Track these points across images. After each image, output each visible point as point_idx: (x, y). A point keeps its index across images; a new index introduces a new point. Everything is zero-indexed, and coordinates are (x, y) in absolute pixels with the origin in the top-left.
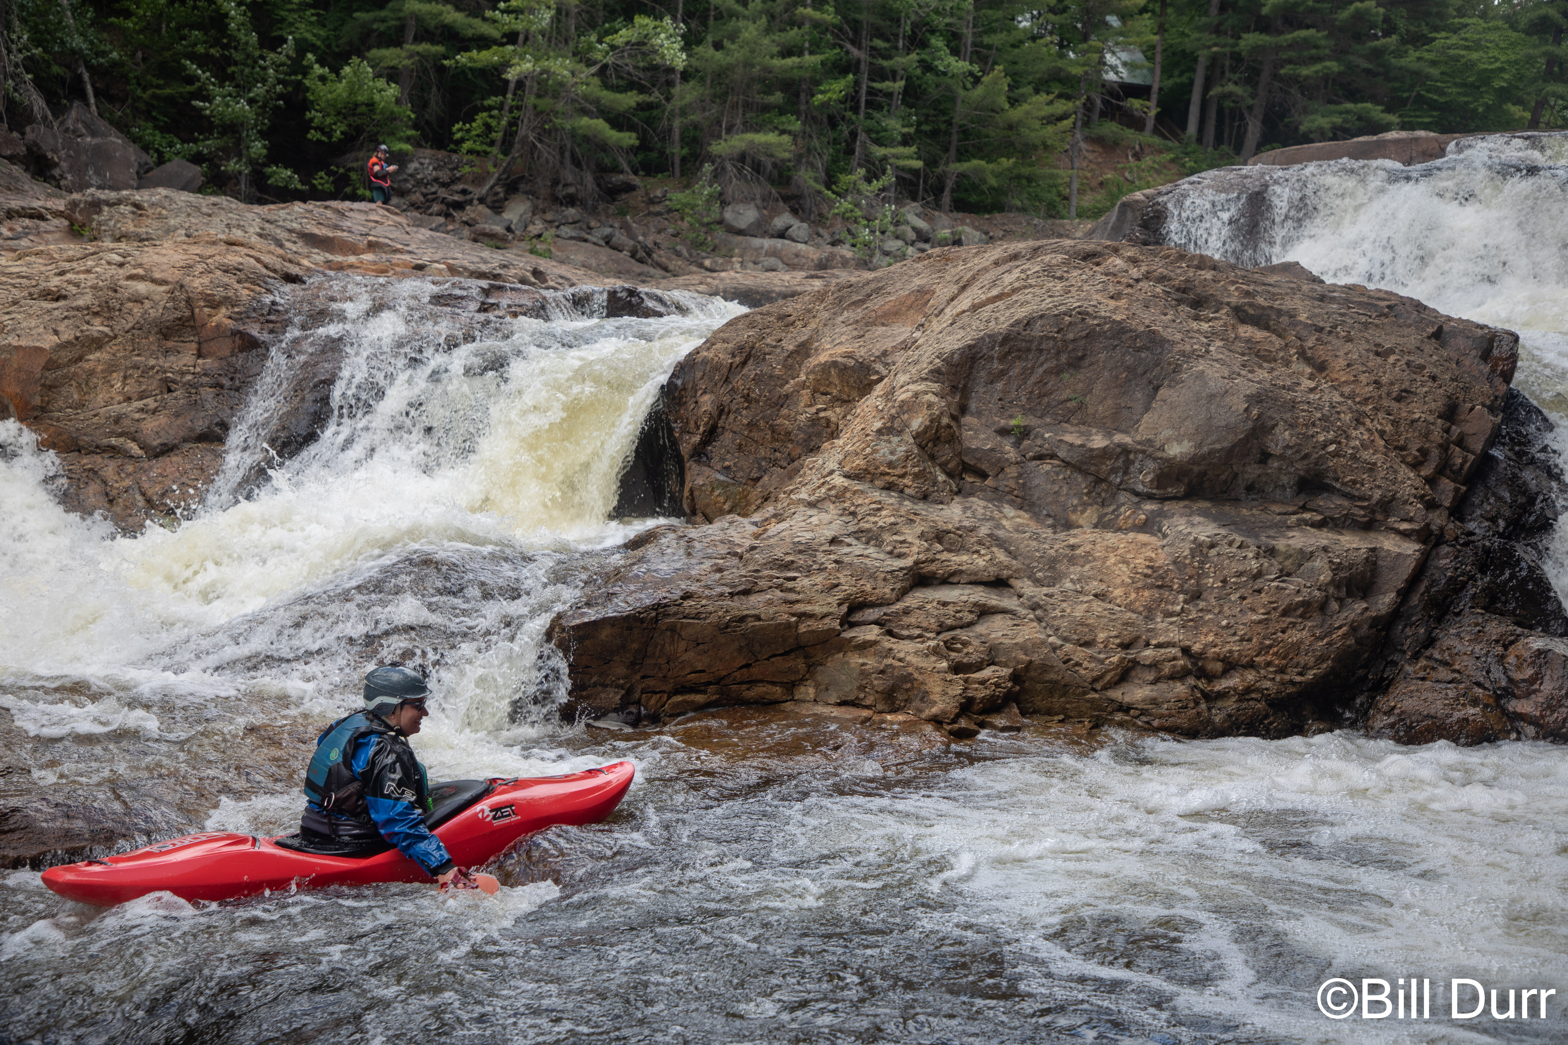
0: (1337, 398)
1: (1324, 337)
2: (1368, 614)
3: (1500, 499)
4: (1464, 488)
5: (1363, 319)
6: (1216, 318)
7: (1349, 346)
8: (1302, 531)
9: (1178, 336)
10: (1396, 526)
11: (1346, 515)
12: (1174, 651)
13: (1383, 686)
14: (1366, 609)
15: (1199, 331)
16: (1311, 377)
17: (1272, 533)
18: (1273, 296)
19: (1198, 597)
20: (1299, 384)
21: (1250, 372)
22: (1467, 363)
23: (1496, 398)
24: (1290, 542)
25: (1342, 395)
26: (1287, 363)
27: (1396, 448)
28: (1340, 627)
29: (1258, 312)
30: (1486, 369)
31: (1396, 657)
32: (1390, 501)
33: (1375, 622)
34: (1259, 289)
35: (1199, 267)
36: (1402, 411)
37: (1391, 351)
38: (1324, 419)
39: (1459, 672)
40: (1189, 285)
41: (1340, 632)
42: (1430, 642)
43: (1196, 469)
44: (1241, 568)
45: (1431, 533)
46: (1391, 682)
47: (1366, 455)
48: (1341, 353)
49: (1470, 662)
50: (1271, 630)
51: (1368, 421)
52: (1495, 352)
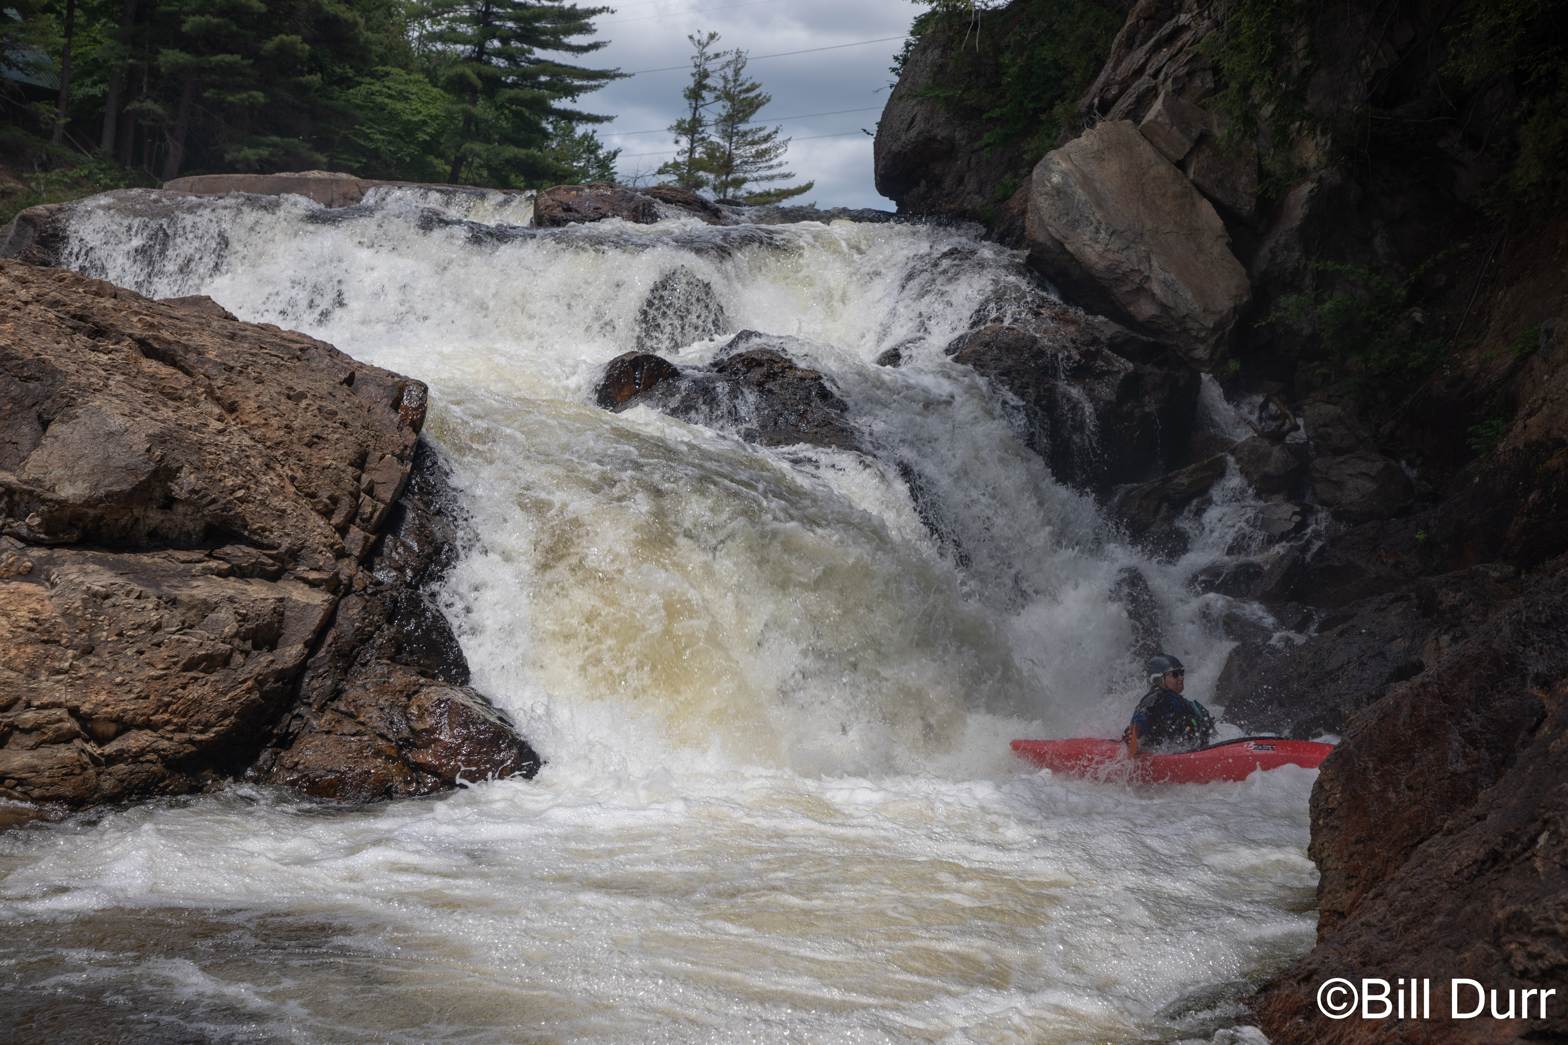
0: (247, 441)
1: (234, 377)
2: (274, 667)
3: (407, 548)
4: (373, 538)
5: (275, 361)
6: (116, 350)
7: (260, 388)
8: (207, 580)
9: (72, 368)
10: (305, 575)
11: (253, 564)
12: (59, 712)
13: (287, 741)
14: (272, 661)
15: (96, 363)
16: (220, 419)
17: (174, 582)
18: (181, 331)
19: (90, 653)
20: (206, 425)
21: (154, 409)
22: (379, 411)
23: (406, 447)
24: (194, 592)
25: (252, 438)
26: (195, 403)
27: (307, 495)
28: (244, 681)
29: (164, 346)
30: (396, 418)
31: (302, 710)
32: (300, 550)
33: (281, 675)
34: (164, 322)
35: (97, 294)
36: (314, 456)
37: (302, 396)
38: (233, 462)
39: (363, 724)
40: (86, 312)
41: (245, 686)
42: (337, 694)
43: (91, 512)
44: (139, 620)
45: (340, 582)
46: (296, 736)
47: (276, 502)
48: (252, 395)
49: (375, 714)
50: (170, 686)
51: (278, 467)
52: (406, 402)
